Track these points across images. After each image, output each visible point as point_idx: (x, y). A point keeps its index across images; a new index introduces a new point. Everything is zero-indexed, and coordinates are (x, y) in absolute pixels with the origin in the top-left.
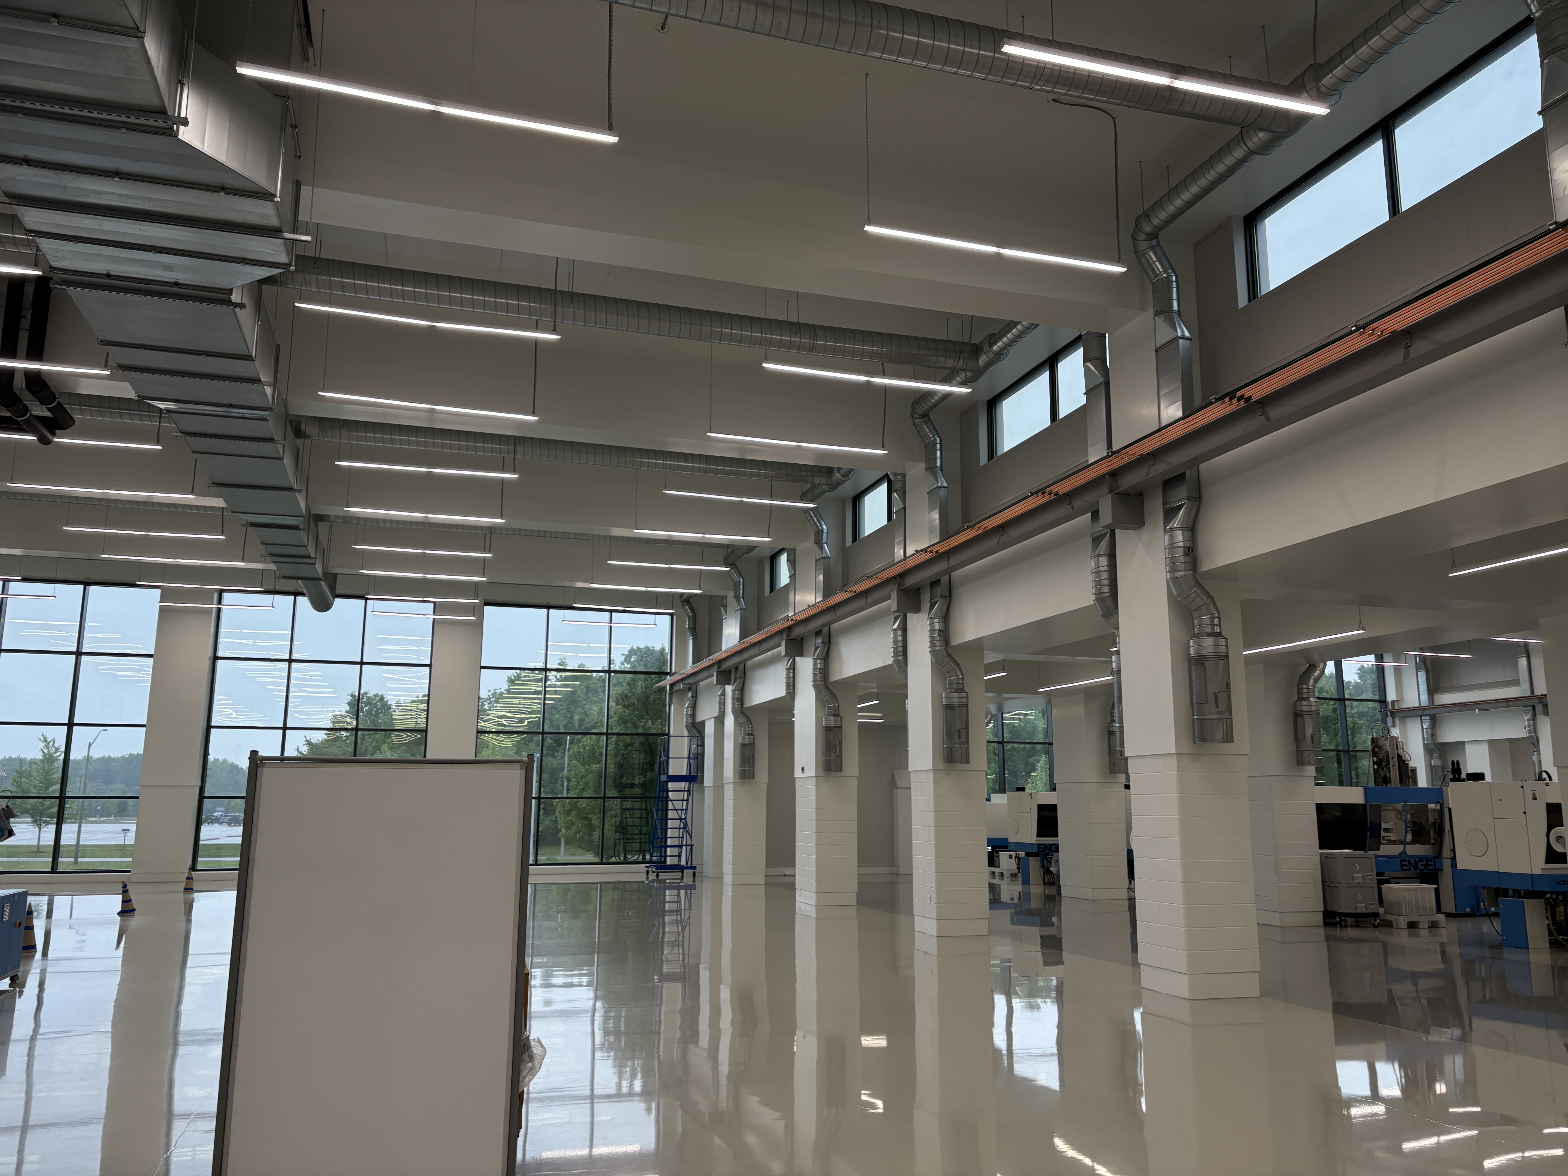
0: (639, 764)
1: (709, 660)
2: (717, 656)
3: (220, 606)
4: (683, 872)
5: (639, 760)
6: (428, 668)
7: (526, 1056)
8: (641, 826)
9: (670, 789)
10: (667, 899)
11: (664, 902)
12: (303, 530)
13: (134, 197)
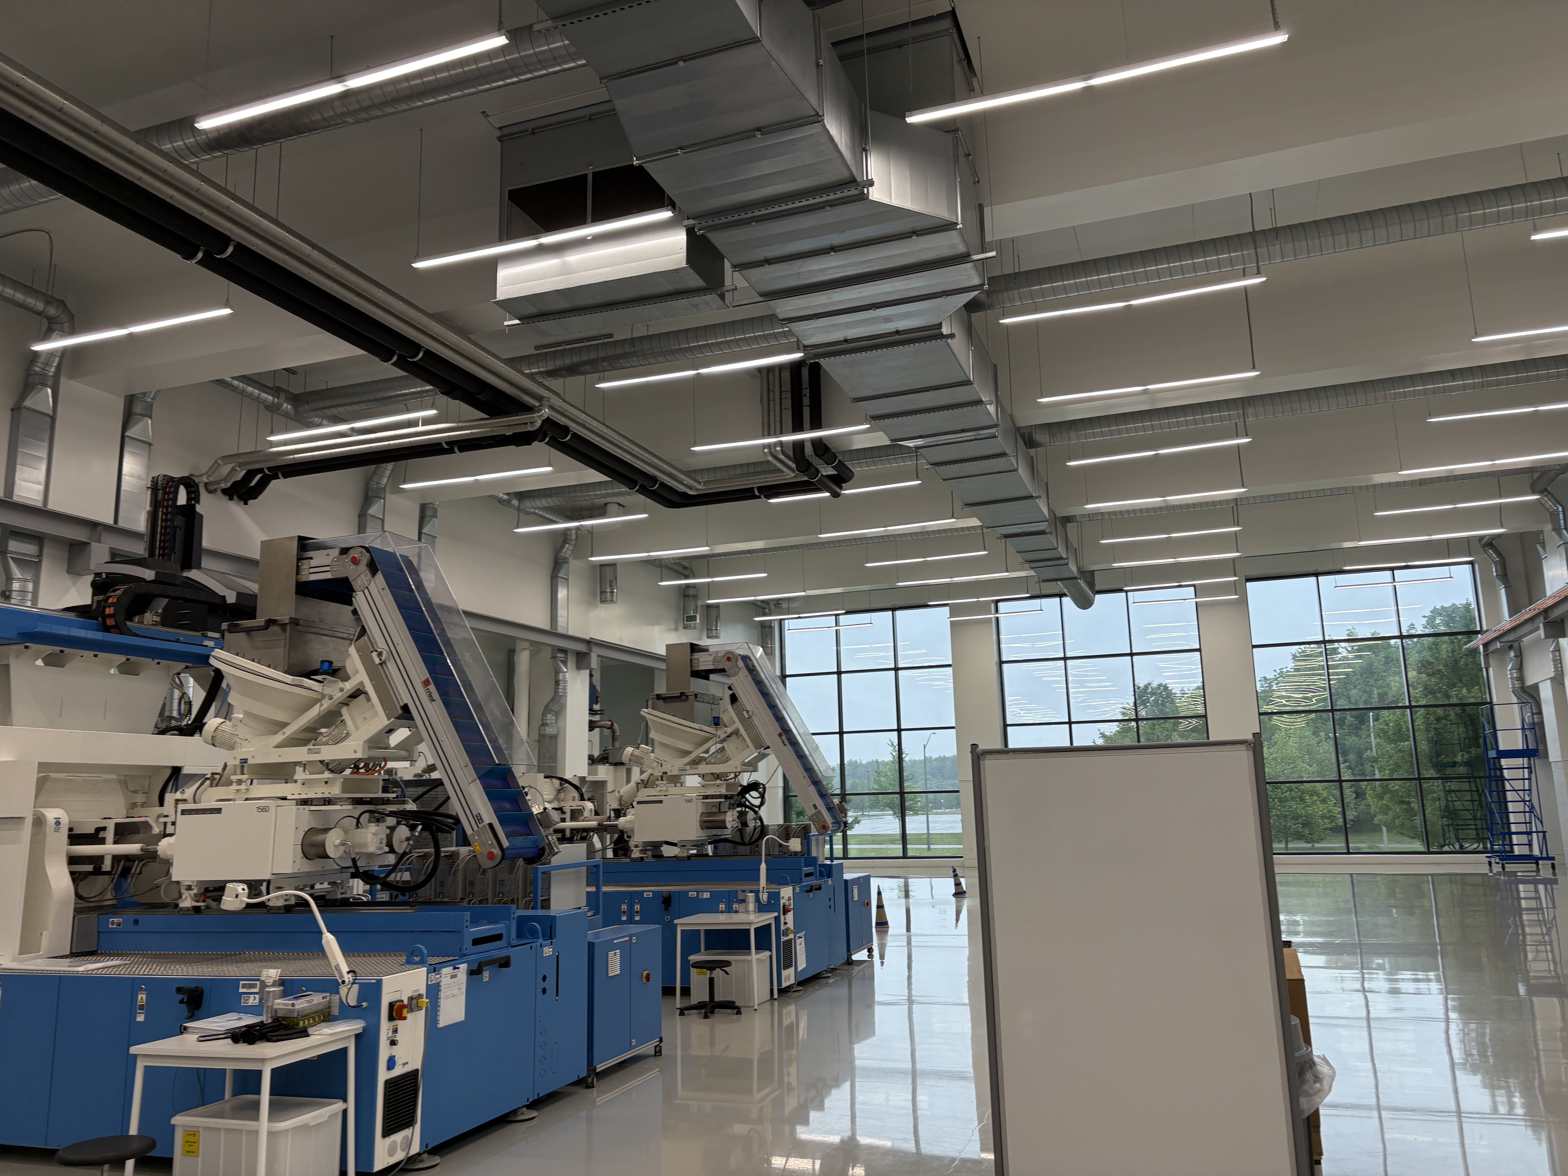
0: (1459, 739)
1: (1530, 610)
2: (1541, 604)
3: (997, 615)
4: (1537, 864)
5: (1459, 734)
6: (1199, 653)
7: (1309, 1076)
8: (1474, 810)
9: (1504, 767)
10: (1522, 895)
11: (1519, 899)
12: (1050, 533)
13: (849, 265)
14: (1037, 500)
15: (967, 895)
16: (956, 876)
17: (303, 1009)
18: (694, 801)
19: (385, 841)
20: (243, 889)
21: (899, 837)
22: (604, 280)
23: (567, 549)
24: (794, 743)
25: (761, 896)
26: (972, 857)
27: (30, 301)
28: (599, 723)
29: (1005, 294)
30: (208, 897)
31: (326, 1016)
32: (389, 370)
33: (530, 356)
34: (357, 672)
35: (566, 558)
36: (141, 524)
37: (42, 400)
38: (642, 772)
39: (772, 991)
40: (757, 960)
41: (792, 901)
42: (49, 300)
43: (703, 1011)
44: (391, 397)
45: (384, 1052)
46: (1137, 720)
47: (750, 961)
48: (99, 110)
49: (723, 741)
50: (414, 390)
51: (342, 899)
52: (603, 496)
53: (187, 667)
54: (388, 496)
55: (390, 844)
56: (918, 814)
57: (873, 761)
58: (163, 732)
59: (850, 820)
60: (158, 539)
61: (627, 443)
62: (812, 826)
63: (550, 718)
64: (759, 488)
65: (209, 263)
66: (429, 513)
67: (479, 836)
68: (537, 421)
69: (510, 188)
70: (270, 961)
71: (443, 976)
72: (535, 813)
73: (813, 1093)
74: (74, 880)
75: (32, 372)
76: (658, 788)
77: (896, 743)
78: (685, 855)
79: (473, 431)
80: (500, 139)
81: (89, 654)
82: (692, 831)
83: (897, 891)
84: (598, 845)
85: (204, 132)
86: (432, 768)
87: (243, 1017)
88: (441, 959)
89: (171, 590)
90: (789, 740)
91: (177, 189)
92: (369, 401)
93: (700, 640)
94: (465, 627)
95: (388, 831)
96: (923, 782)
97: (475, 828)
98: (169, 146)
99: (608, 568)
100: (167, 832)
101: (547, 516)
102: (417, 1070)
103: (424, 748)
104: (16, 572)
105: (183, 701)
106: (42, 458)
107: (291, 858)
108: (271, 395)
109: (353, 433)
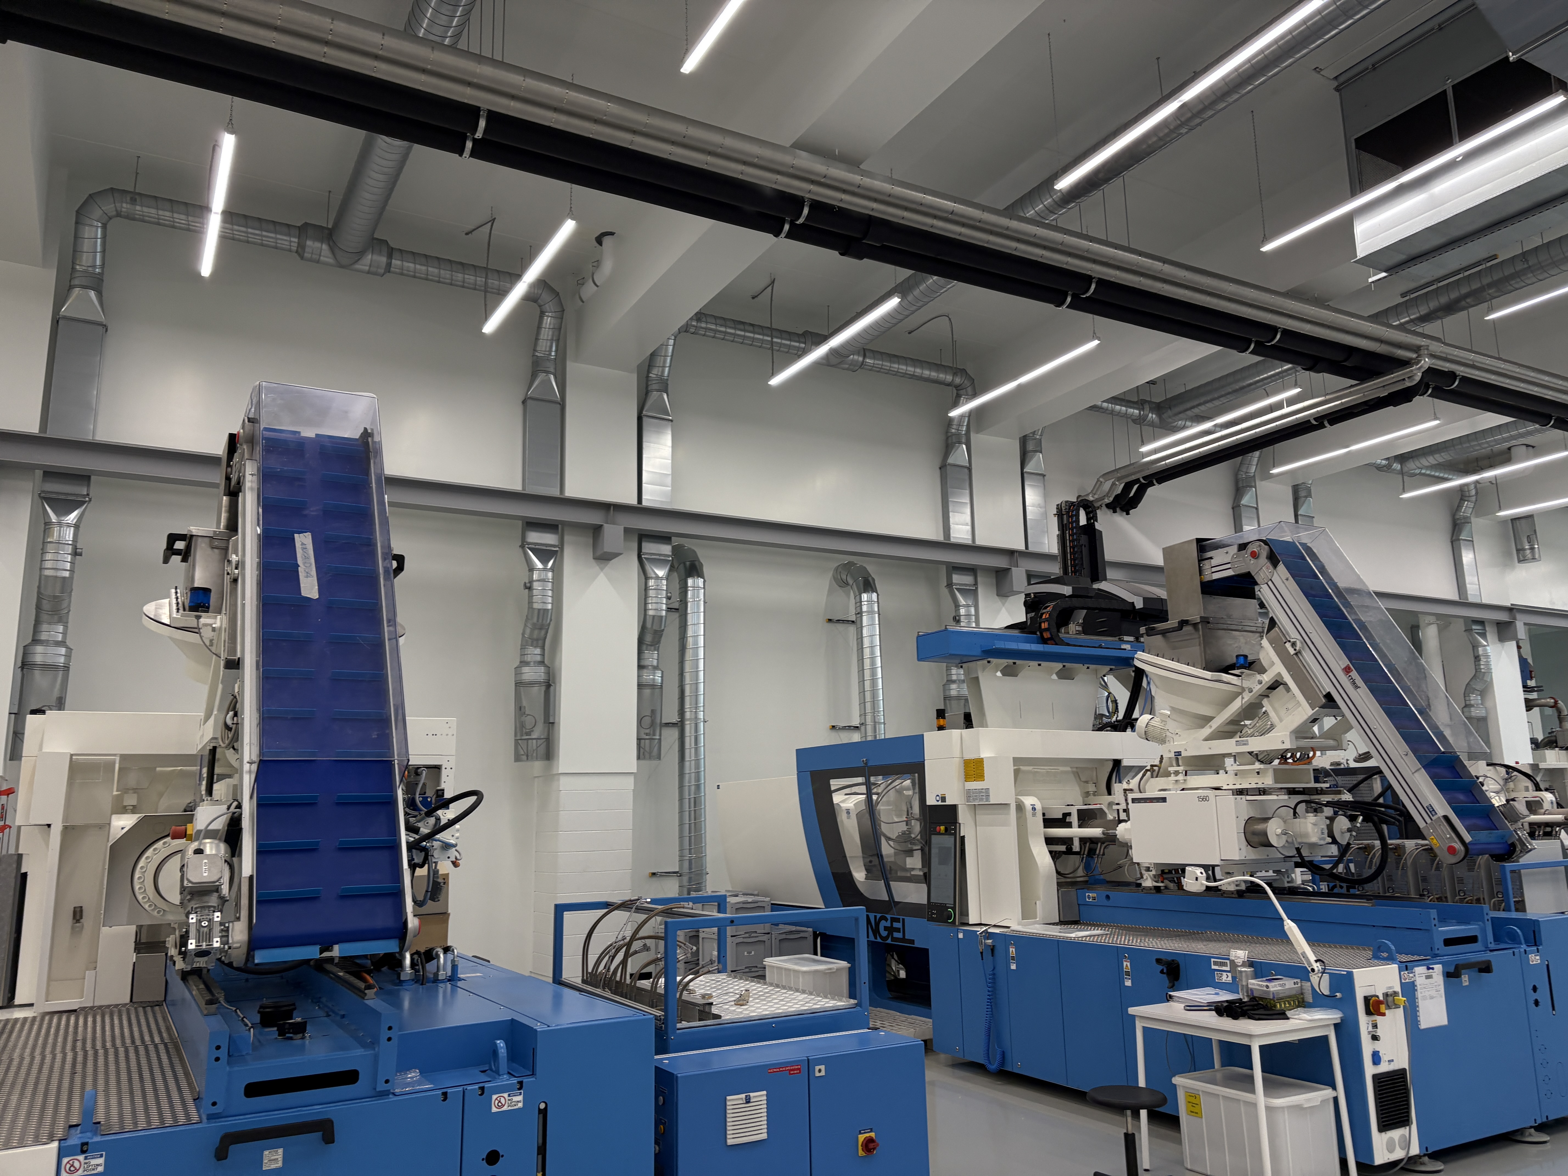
17: (1278, 992)
19: (1326, 831)
20: (1202, 873)
22: (1484, 200)
23: (1467, 508)
27: (942, 376)
28: (1538, 702)
30: (1166, 879)
31: (1301, 1003)
32: (1248, 358)
33: (1397, 306)
34: (1273, 664)
35: (1467, 517)
36: (1051, 546)
37: (960, 455)
42: (956, 371)
44: (1251, 384)
45: (1367, 1048)
50: (1266, 375)
51: (1290, 888)
52: (1506, 440)
53: (1111, 669)
54: (1259, 483)
55: (1331, 834)
58: (1101, 729)
60: (1069, 558)
61: (1532, 374)
63: (1474, 698)
65: (1080, 305)
66: (1302, 493)
67: (1434, 828)
68: (1416, 374)
69: (1356, 137)
70: (1238, 942)
71: (1417, 976)
72: (1497, 805)
74: (1053, 858)
75: (950, 434)
79: (1343, 401)
80: (1337, 89)
81: (1034, 664)
85: (1060, 190)
86: (1365, 756)
87: (1220, 993)
88: (1412, 958)
89: (1090, 603)
91: (1045, 248)
92: (1229, 393)
94: (1379, 608)
95: (1328, 822)
97: (1429, 821)
98: (1032, 212)
99: (1523, 521)
100: (1121, 818)
101: (1437, 474)
102: (1404, 1070)
103: (1354, 736)
104: (962, 601)
105: (1109, 700)
106: (966, 503)
107: (1237, 845)
108: (1136, 409)
109: (1218, 429)
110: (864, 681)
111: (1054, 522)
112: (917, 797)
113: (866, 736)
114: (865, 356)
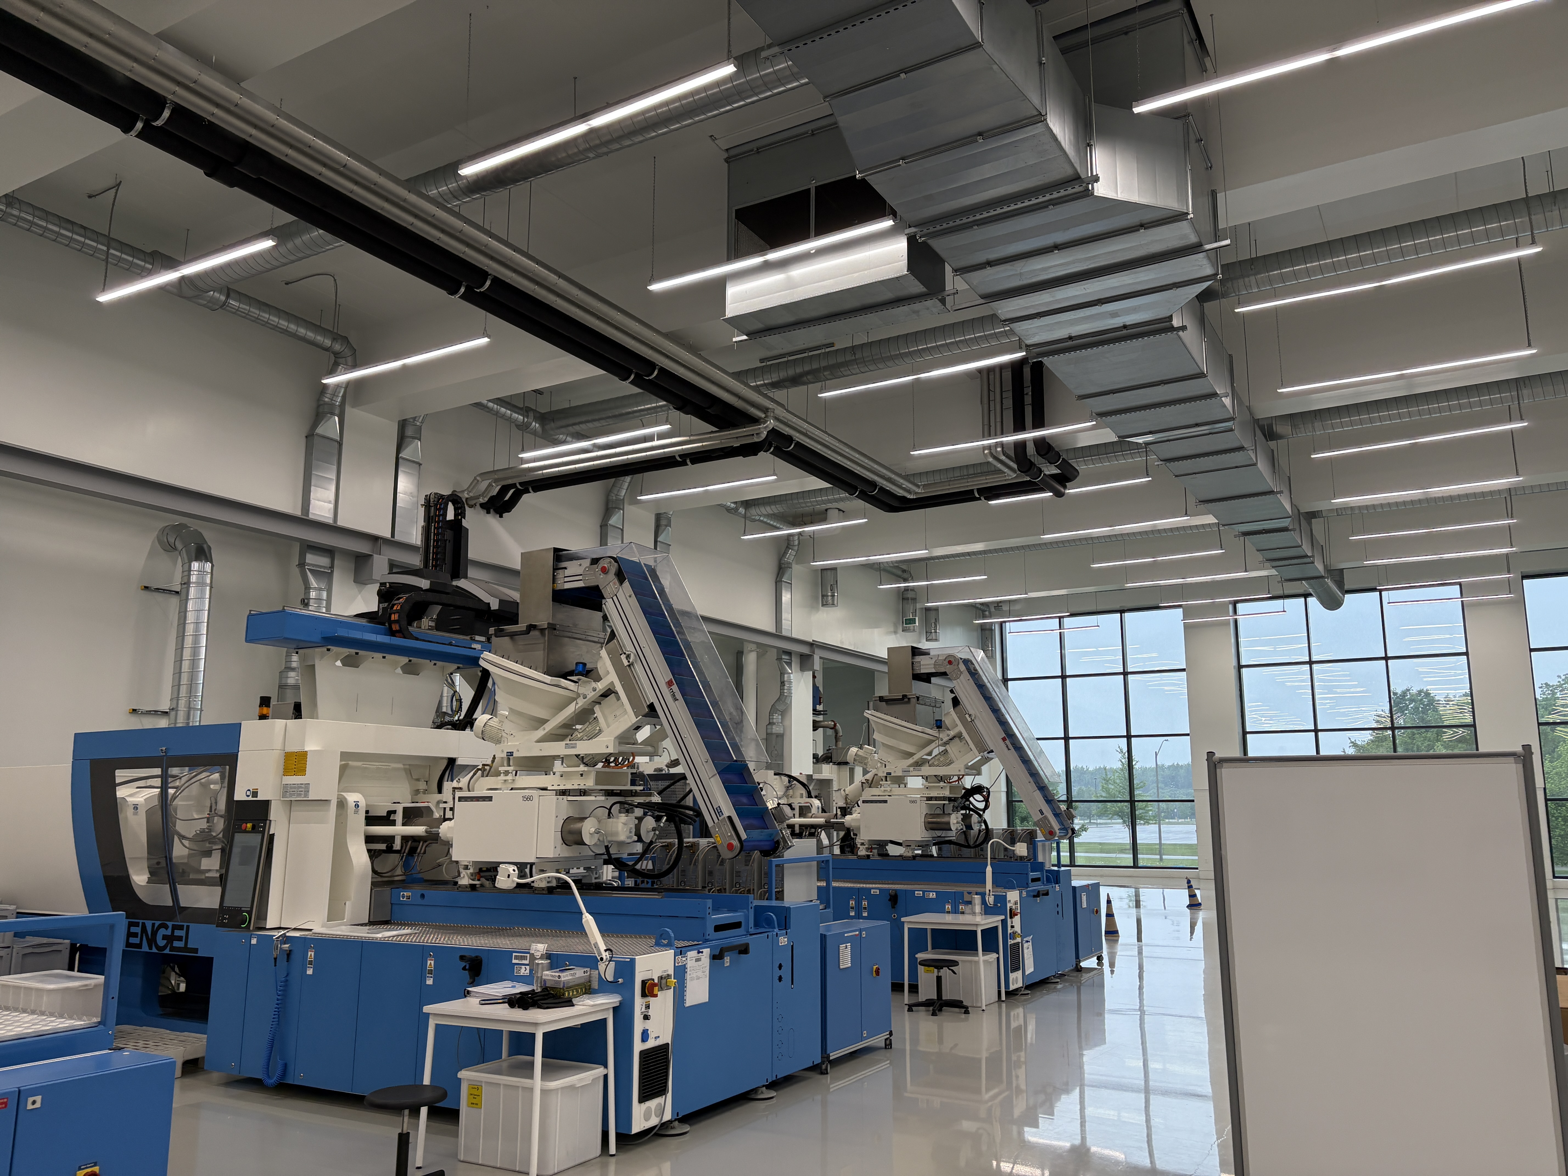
3: (1236, 617)
6: (1465, 657)
12: (1294, 530)
13: (1074, 262)
14: (1279, 496)
15: (1202, 907)
16: (1190, 887)
17: (568, 981)
18: (918, 802)
19: (634, 830)
20: (514, 870)
21: (1129, 847)
22: (827, 292)
23: (791, 555)
24: (1018, 748)
25: (987, 899)
26: (1208, 869)
27: (319, 338)
28: (823, 723)
29: (1241, 282)
30: (482, 877)
31: (587, 989)
32: (627, 388)
33: (755, 369)
34: (608, 673)
35: (790, 563)
36: (415, 537)
37: (331, 427)
38: (865, 772)
39: (999, 993)
40: (984, 961)
41: (1019, 905)
42: (336, 337)
43: (931, 1008)
44: (629, 413)
45: (639, 1025)
46: (1393, 728)
47: (977, 963)
48: (373, 162)
49: (945, 744)
50: (649, 406)
51: (596, 883)
52: (824, 502)
53: (458, 668)
54: (627, 507)
55: (638, 834)
56: (1149, 823)
57: (1100, 768)
58: (440, 727)
59: (1077, 828)
60: (431, 551)
61: (847, 450)
62: (1039, 831)
63: (777, 717)
64: (978, 489)
65: (471, 297)
66: (663, 522)
67: (720, 828)
68: (762, 432)
69: (737, 208)
70: (539, 937)
71: (688, 959)
72: (770, 808)
73: (1042, 1097)
74: (371, 857)
75: (322, 403)
76: (882, 789)
77: (1125, 749)
78: (910, 854)
79: (704, 444)
80: (727, 160)
81: (378, 656)
82: (917, 832)
83: (1127, 901)
84: (826, 842)
85: (465, 177)
86: (675, 763)
87: (517, 986)
88: (686, 943)
89: (445, 599)
90: (1013, 744)
91: (443, 231)
92: (609, 417)
93: (920, 642)
94: (703, 631)
95: (637, 822)
96: (1156, 791)
97: (716, 820)
98: (435, 191)
99: (829, 572)
100: (447, 817)
101: (772, 523)
102: (668, 1044)
103: (668, 743)
104: (313, 582)
105: (454, 699)
106: (332, 479)
107: (553, 844)
108: (521, 415)
109: (595, 449)
110: (181, 660)
111: (422, 511)
112: (225, 791)
113: (176, 723)
114: (228, 296)
